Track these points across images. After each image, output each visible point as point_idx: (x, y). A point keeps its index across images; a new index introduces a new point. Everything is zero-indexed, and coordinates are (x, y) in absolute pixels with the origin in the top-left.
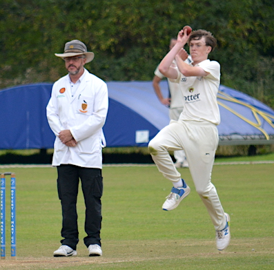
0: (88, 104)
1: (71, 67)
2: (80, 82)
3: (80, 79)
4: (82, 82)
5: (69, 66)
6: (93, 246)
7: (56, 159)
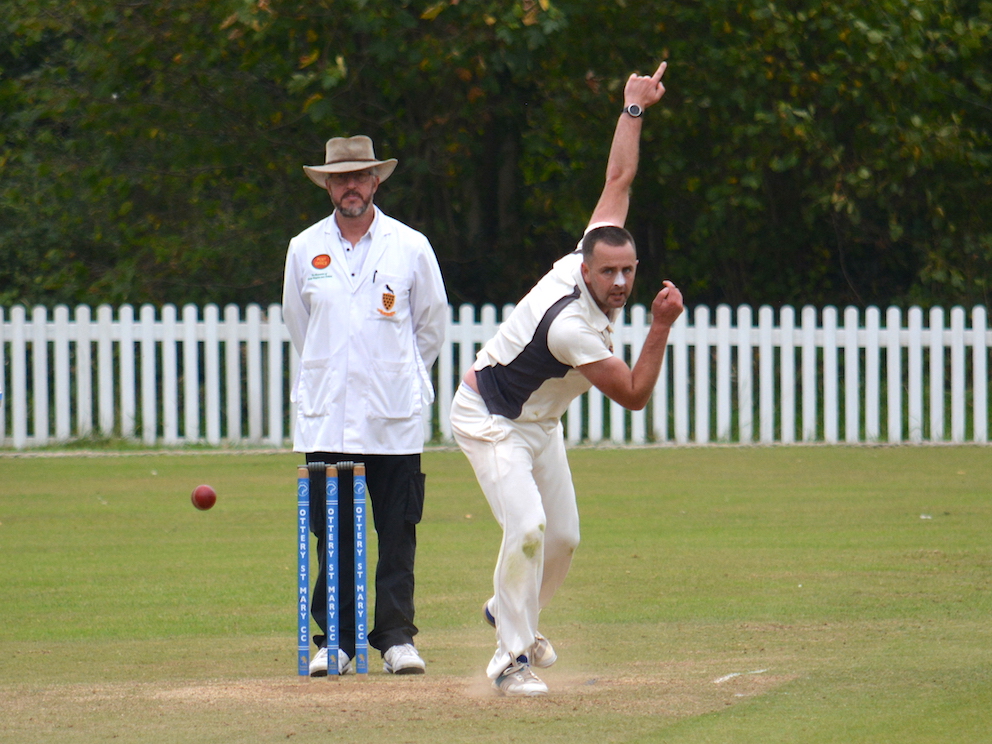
0: (395, 294)
1: (352, 198)
2: (369, 237)
3: (371, 230)
4: (374, 238)
5: (346, 195)
6: (401, 647)
7: (302, 435)
